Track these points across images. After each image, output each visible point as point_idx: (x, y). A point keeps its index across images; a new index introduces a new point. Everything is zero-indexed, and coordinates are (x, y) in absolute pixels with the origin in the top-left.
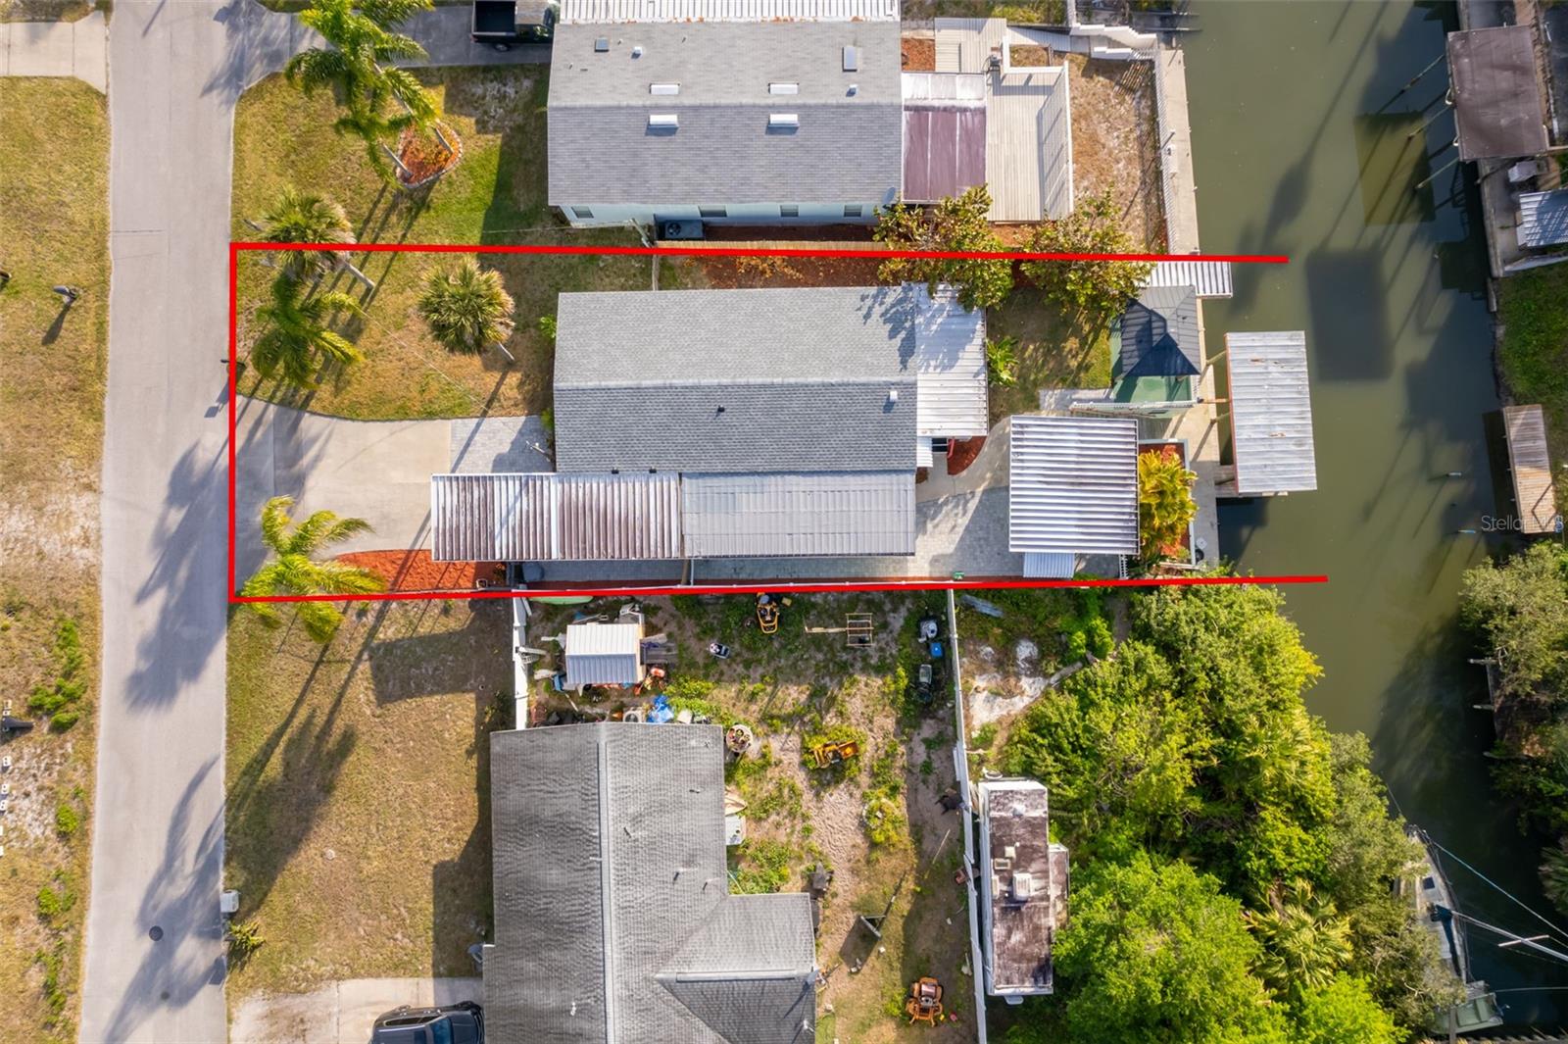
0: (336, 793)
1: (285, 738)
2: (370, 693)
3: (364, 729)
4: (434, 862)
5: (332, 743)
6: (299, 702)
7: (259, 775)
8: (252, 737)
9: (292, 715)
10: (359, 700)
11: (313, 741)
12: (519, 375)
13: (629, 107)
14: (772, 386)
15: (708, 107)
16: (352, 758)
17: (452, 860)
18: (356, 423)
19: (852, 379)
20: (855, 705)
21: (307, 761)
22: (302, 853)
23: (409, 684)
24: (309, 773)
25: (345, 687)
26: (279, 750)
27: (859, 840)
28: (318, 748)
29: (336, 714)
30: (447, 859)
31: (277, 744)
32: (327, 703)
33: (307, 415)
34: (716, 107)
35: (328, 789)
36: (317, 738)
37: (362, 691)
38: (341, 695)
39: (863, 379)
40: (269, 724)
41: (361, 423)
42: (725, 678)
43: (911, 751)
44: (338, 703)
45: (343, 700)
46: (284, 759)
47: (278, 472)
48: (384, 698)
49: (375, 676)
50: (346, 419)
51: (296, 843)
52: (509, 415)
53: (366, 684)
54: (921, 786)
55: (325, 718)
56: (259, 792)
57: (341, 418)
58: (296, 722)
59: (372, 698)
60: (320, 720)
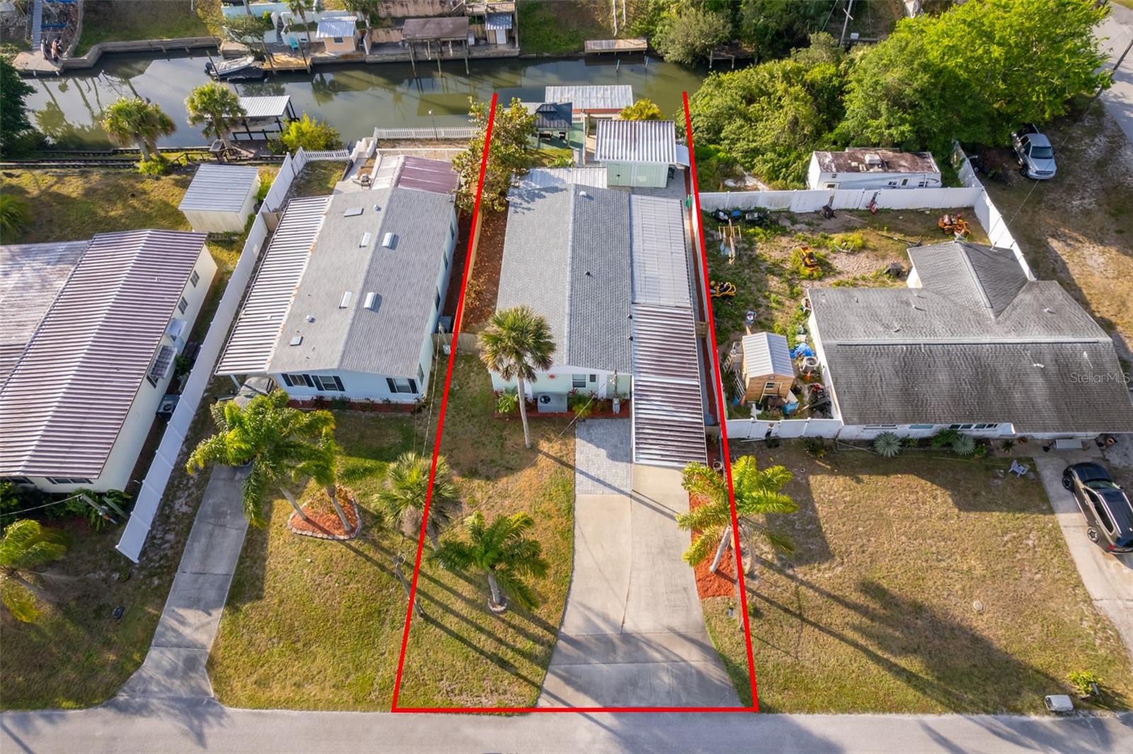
0: (920, 600)
1: (879, 653)
2: (823, 567)
3: (856, 572)
4: (956, 510)
5: (874, 605)
6: (842, 638)
7: (922, 679)
8: (886, 686)
9: (855, 645)
10: (830, 578)
11: (876, 624)
12: (541, 442)
13: (354, 319)
14: (573, 247)
15: (367, 276)
16: (885, 584)
17: (950, 496)
18: (574, 578)
19: (572, 210)
20: (776, 255)
21: (897, 630)
22: (984, 634)
23: (810, 530)
24: (908, 627)
25: (822, 592)
26: (893, 659)
27: (863, 255)
28: (882, 620)
29: (847, 600)
30: (950, 500)
31: (887, 660)
32: (838, 610)
33: (563, 630)
34: (368, 272)
35: (918, 609)
36: (872, 620)
37: (823, 575)
38: (829, 595)
39: (572, 206)
40: (869, 669)
41: (574, 574)
42: (769, 317)
43: (800, 230)
44: (836, 598)
45: (833, 593)
46: (900, 654)
47: (619, 659)
48: (825, 554)
49: (807, 562)
50: (569, 588)
51: (977, 640)
52: (574, 451)
53: (815, 571)
54: (821, 227)
55: (852, 613)
56: (939, 679)
57: (568, 593)
58: (862, 642)
59: (826, 565)
60: (855, 618)
